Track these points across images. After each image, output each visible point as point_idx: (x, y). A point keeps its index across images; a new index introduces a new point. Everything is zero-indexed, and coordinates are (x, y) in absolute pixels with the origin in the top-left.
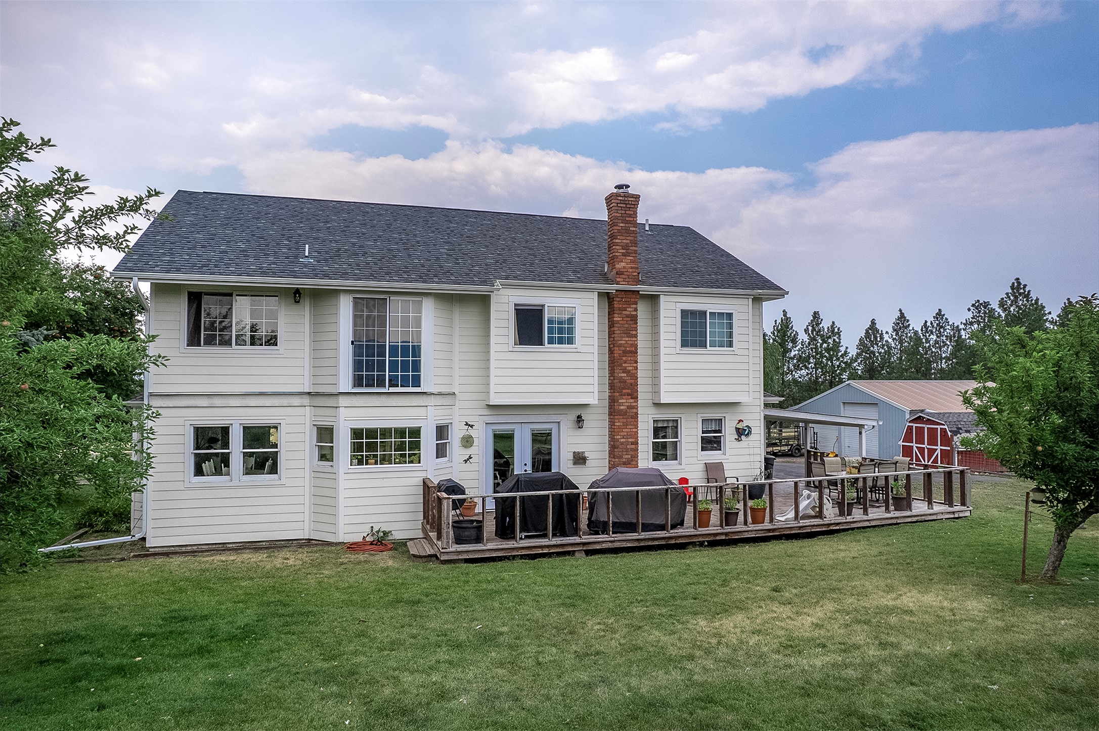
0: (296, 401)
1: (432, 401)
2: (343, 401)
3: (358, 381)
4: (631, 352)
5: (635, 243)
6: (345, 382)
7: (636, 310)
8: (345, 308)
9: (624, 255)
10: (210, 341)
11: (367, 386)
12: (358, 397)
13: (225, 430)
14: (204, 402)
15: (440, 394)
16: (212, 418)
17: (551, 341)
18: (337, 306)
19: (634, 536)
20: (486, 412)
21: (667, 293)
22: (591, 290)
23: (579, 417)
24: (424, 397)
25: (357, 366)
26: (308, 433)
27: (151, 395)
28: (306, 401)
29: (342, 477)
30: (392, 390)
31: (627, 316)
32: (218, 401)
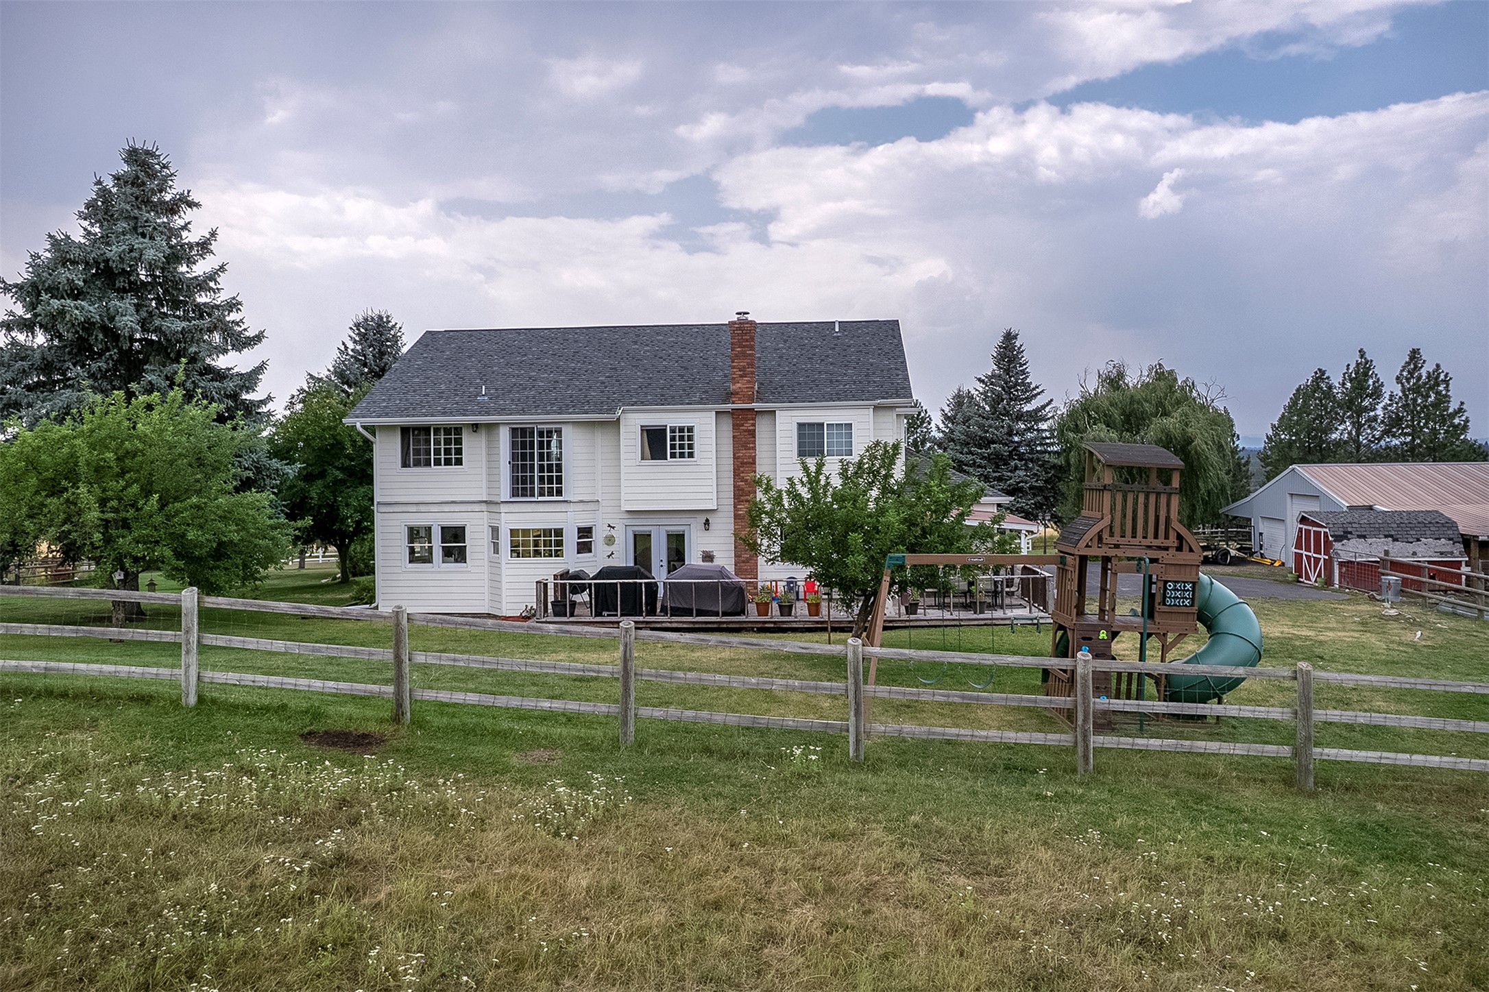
0: (477, 507)
1: (571, 507)
2: (503, 508)
3: (515, 493)
4: (750, 463)
5: (752, 365)
6: (505, 493)
7: (754, 425)
8: (504, 435)
9: (741, 376)
10: (417, 464)
11: (523, 495)
12: (515, 505)
13: (428, 530)
14: (413, 509)
15: (582, 501)
16: (419, 520)
17: (673, 455)
18: (498, 434)
19: (690, 619)
20: (626, 516)
21: (782, 409)
22: (710, 410)
23: (707, 520)
24: (565, 504)
25: (515, 480)
26: (486, 532)
27: (379, 503)
28: (484, 507)
29: (504, 566)
30: (541, 499)
31: (745, 431)
32: (422, 508)
